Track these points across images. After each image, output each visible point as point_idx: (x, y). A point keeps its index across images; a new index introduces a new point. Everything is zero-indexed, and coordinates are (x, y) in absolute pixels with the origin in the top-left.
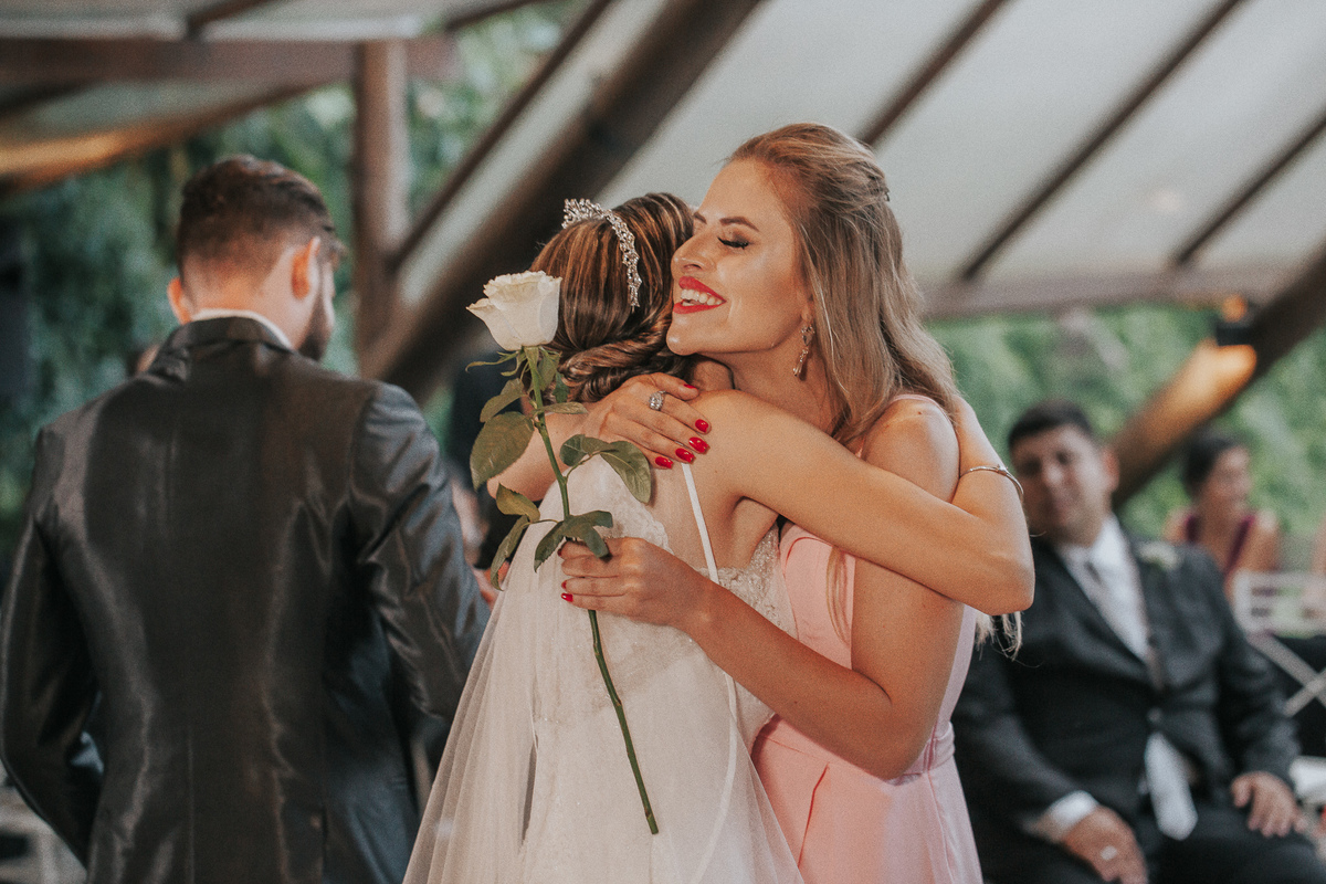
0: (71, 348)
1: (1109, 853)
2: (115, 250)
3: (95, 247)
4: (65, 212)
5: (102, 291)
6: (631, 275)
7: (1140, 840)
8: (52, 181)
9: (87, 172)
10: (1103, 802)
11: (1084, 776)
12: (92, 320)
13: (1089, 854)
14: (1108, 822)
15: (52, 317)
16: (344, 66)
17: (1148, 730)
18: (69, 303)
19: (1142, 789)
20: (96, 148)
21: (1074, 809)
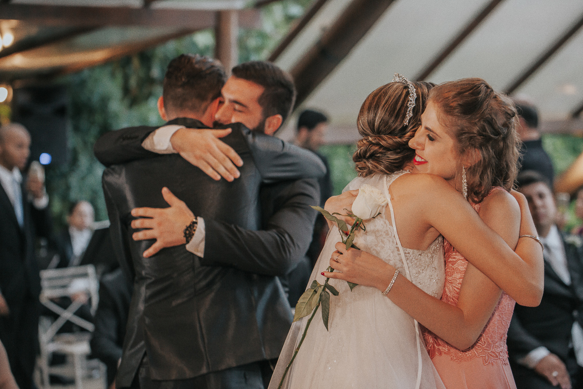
0: (85, 143)
1: (555, 374)
2: (105, 100)
3: (95, 99)
4: (83, 83)
5: (98, 118)
6: (409, 111)
7: (568, 369)
8: (77, 70)
9: (92, 66)
10: (552, 351)
11: (544, 340)
12: (94, 131)
13: (547, 374)
14: (554, 360)
15: (77, 129)
16: (211, 21)
17: (572, 320)
18: (84, 124)
19: (570, 346)
20: (98, 56)
21: (540, 354)
